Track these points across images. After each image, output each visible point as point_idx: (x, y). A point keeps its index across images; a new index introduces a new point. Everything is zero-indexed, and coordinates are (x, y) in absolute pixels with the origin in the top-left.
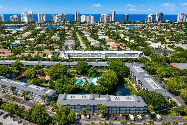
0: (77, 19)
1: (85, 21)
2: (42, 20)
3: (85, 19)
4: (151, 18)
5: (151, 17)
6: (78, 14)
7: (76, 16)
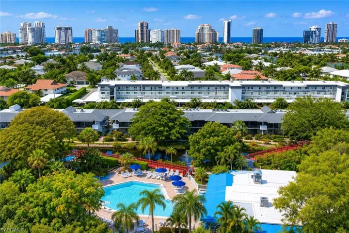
0: (142, 39)
1: (160, 41)
2: (63, 39)
3: (160, 38)
4: (315, 33)
5: (315, 31)
6: (145, 29)
7: (140, 32)
